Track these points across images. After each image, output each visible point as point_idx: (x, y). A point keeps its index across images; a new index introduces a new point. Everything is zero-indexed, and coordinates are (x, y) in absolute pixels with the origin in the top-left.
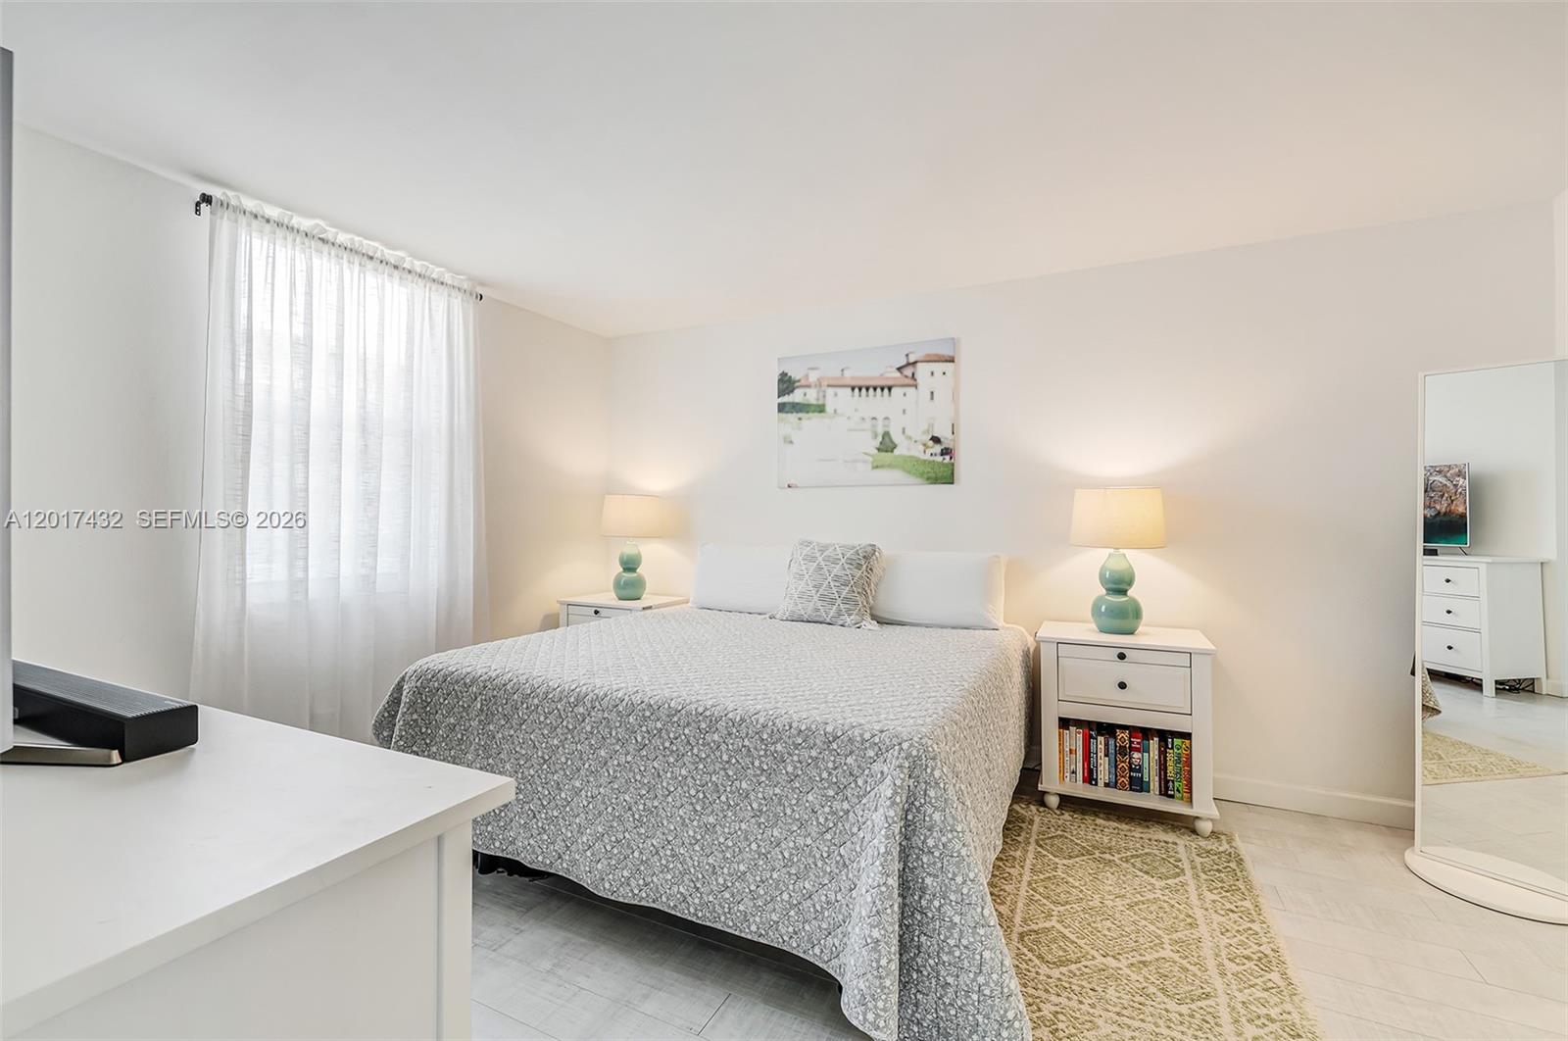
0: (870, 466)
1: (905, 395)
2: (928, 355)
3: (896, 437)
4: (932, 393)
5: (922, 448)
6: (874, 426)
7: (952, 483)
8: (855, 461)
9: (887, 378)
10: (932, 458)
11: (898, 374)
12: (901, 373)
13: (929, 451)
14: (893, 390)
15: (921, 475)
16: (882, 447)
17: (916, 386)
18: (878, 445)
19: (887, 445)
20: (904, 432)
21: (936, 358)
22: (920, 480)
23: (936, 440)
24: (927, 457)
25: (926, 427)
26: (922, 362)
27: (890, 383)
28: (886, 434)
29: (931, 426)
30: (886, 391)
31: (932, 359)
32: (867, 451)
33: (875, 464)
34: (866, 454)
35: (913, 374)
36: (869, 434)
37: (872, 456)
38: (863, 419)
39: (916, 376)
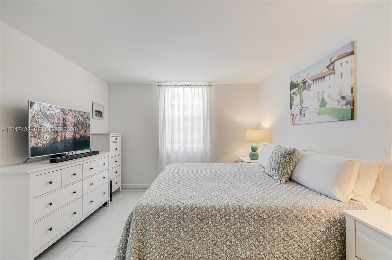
0: (317, 114)
1: (330, 78)
2: (339, 56)
4: (341, 74)
5: (337, 103)
6: (318, 96)
7: (354, 119)
8: (312, 113)
9: (323, 73)
11: (327, 70)
12: (328, 69)
13: (340, 104)
14: (326, 78)
15: (337, 116)
17: (334, 73)
19: (323, 104)
20: (329, 97)
21: (344, 56)
22: (336, 120)
23: (343, 98)
24: (339, 107)
25: (338, 92)
26: (337, 60)
27: (324, 75)
28: (323, 99)
29: (341, 91)
30: (323, 79)
31: (342, 57)
33: (319, 113)
34: (315, 109)
35: (333, 68)
36: (317, 100)
37: (318, 109)
38: (315, 94)
39: (334, 68)
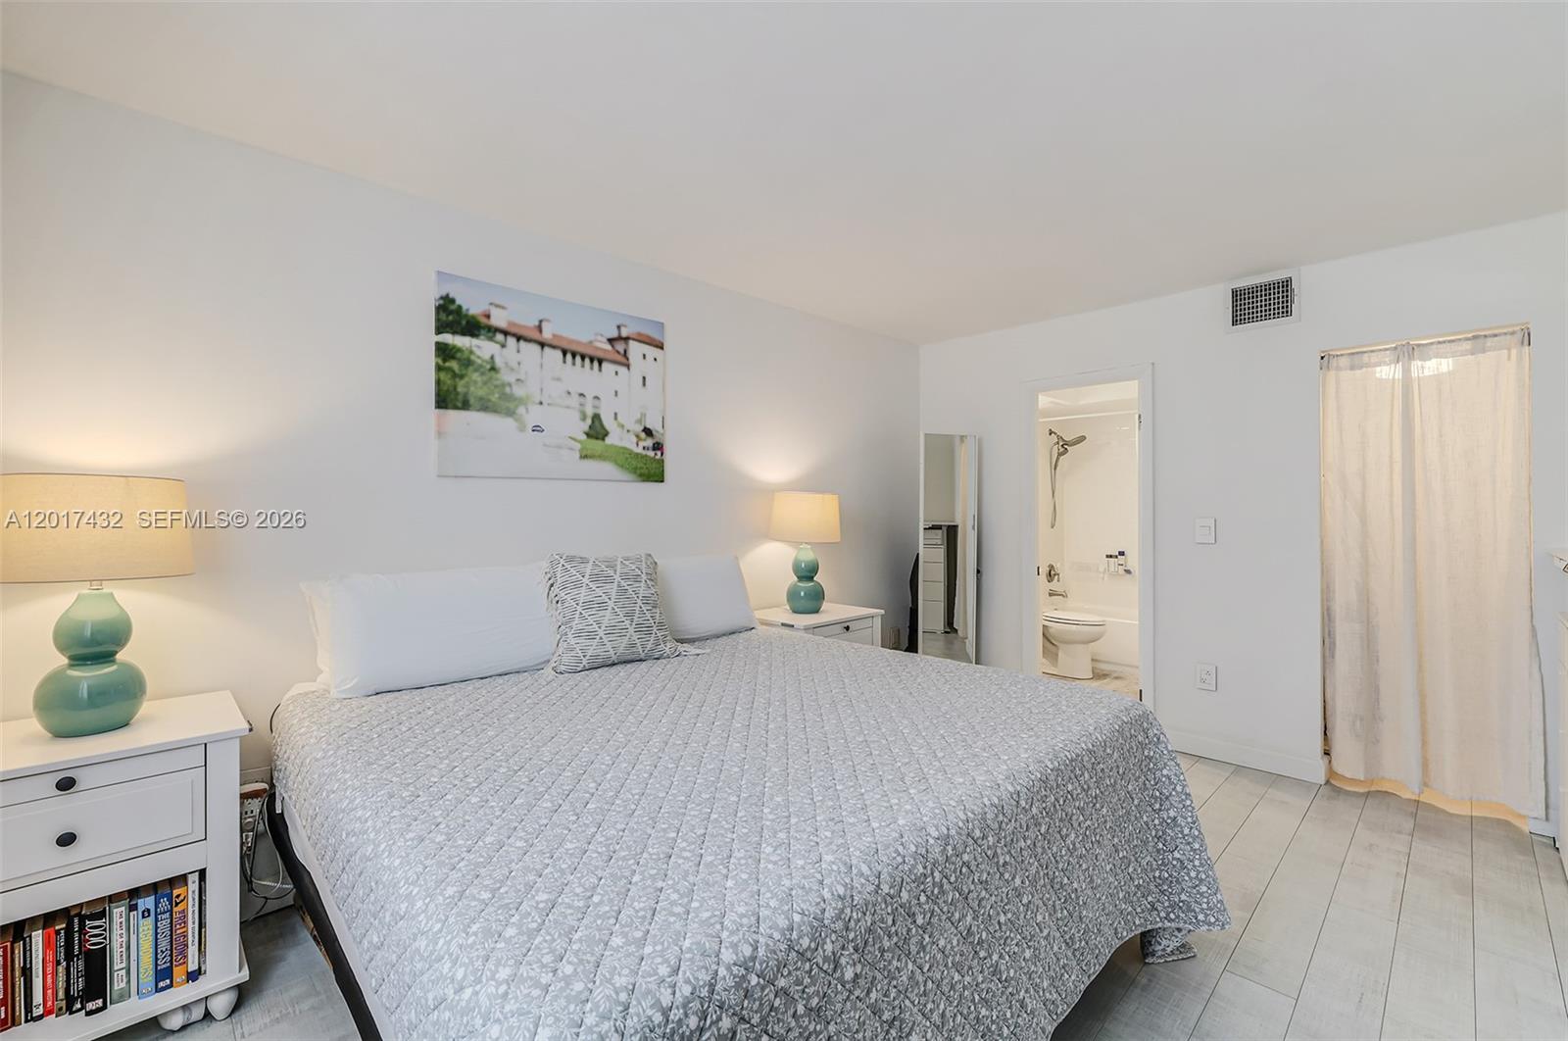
0: (578, 455)
1: (616, 373)
2: (639, 334)
3: (608, 422)
4: (644, 378)
5: (635, 439)
6: (581, 405)
7: (662, 481)
8: (559, 447)
9: (597, 348)
10: (644, 452)
11: (608, 347)
12: (613, 346)
13: (642, 444)
14: (603, 364)
15: (634, 471)
16: (592, 432)
17: (628, 366)
18: (586, 428)
19: (597, 431)
20: (616, 418)
21: (646, 340)
22: (631, 477)
23: (648, 432)
24: (639, 450)
25: (639, 416)
26: (634, 339)
27: (600, 354)
28: (596, 417)
29: (644, 415)
30: (595, 363)
31: (643, 339)
32: (573, 436)
33: (584, 454)
34: (570, 438)
35: (625, 351)
36: (577, 416)
37: (579, 442)
38: (569, 393)
39: (627, 355)
